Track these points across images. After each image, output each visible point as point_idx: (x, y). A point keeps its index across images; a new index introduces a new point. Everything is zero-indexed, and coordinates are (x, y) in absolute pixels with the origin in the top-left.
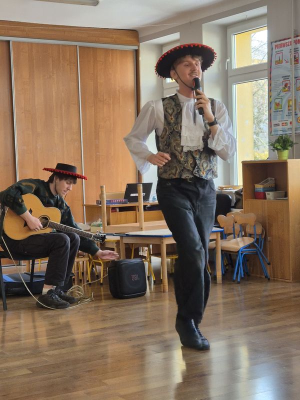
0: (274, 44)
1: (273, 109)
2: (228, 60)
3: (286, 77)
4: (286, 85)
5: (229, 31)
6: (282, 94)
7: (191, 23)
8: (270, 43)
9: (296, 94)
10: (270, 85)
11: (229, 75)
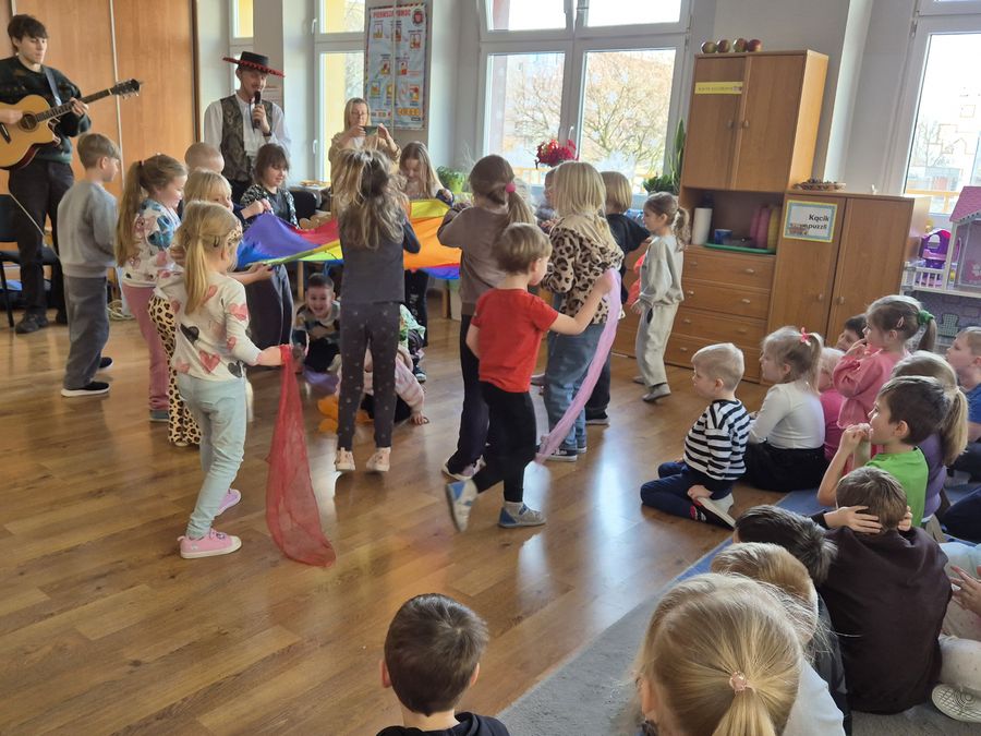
0: (373, 11)
1: (369, 94)
2: (315, 21)
3: (386, 56)
8: (368, 9)
11: (316, 40)
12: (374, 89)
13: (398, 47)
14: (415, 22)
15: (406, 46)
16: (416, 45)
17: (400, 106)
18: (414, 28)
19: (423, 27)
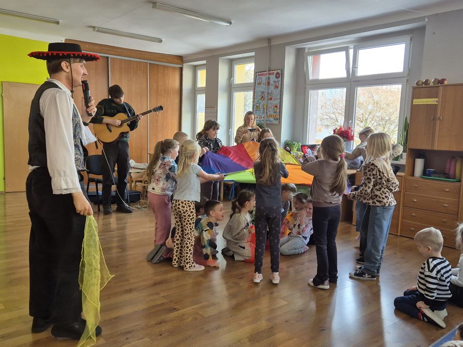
0: (258, 74)
1: (255, 109)
2: (232, 79)
3: (263, 92)
4: (262, 97)
5: (233, 62)
6: (260, 101)
7: (213, 56)
8: (256, 73)
9: (267, 102)
10: (254, 95)
11: (232, 87)
12: (257, 107)
13: (268, 89)
14: (276, 77)
15: (272, 88)
16: (277, 87)
17: (268, 114)
18: (276, 80)
19: (280, 79)
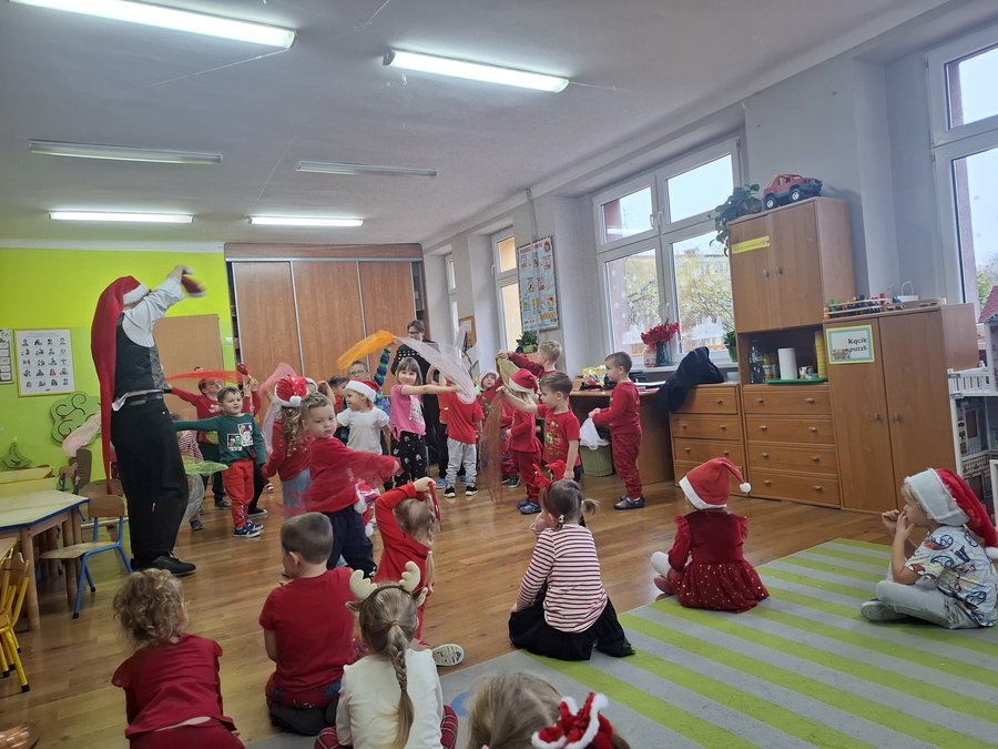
0: (520, 251)
1: (524, 309)
3: (530, 279)
4: (531, 286)
6: (529, 294)
8: (517, 249)
9: (538, 293)
10: (519, 288)
12: (526, 304)
13: (537, 271)
14: (546, 250)
15: (542, 268)
16: (548, 266)
17: (541, 313)
18: (546, 254)
19: (551, 252)
